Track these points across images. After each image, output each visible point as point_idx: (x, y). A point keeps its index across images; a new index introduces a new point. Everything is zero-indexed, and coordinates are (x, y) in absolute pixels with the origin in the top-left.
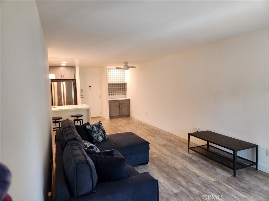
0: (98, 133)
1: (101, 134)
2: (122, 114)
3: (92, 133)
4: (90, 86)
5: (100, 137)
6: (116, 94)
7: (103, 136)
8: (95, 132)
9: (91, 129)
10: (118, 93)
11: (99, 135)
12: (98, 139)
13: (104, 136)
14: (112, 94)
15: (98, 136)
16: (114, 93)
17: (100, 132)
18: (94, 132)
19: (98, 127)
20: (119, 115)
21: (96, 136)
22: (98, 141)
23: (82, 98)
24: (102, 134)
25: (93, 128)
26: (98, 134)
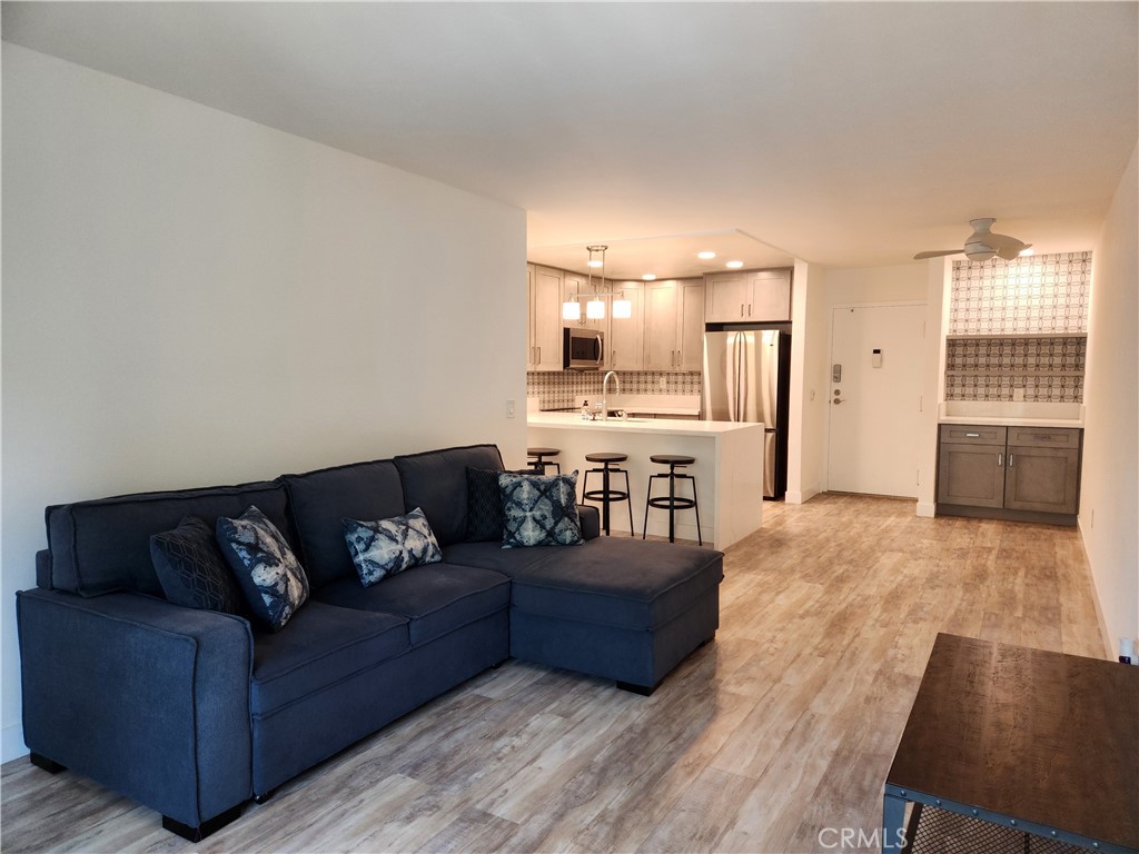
0: (527, 508)
1: (538, 518)
2: (1016, 505)
3: (509, 504)
4: (877, 352)
5: (530, 524)
6: (1018, 393)
7: (548, 527)
8: (519, 504)
9: (508, 491)
10: (1031, 391)
11: (529, 519)
12: (518, 529)
13: (553, 528)
14: (993, 391)
15: (524, 519)
16: (1005, 391)
17: (540, 509)
18: (514, 502)
19: (542, 488)
20: (996, 503)
21: (515, 519)
22: (518, 537)
23: (837, 401)
24: (544, 517)
25: (515, 489)
26: (528, 514)
